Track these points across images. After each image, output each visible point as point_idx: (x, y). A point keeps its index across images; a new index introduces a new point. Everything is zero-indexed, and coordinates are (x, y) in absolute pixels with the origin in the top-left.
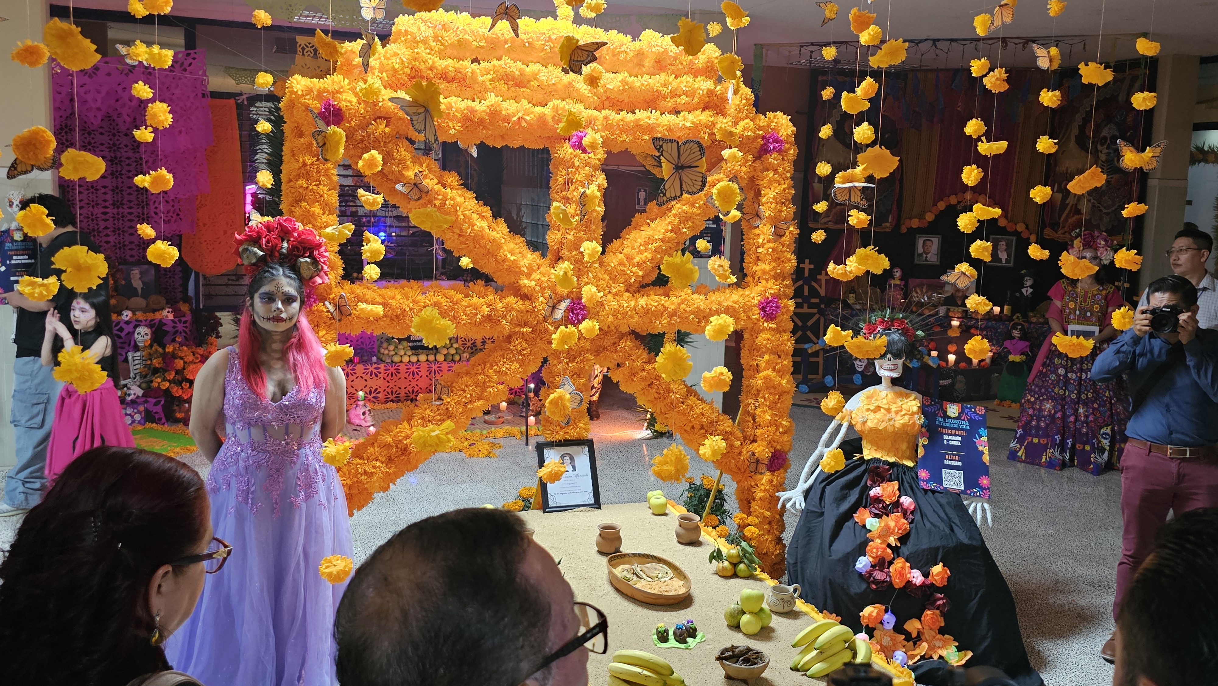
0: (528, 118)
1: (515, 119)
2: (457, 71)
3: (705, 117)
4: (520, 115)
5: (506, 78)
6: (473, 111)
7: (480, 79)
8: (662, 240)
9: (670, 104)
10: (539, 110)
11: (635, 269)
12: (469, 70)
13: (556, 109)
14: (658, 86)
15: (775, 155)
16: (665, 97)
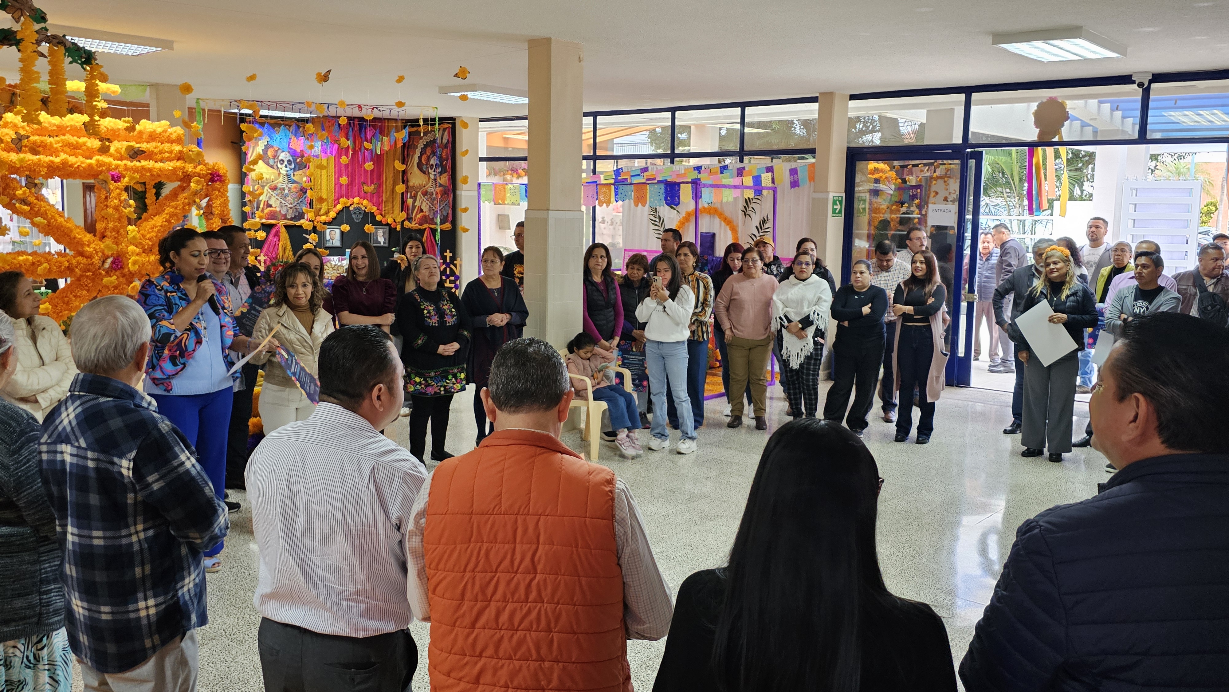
0: (83, 165)
1: (76, 166)
2: (42, 142)
3: (179, 164)
4: (79, 164)
5: (69, 145)
6: (52, 162)
7: (55, 146)
8: (161, 226)
9: (159, 157)
10: (89, 161)
11: (147, 241)
12: (48, 141)
13: (98, 161)
14: (152, 149)
15: (218, 183)
16: (156, 154)
